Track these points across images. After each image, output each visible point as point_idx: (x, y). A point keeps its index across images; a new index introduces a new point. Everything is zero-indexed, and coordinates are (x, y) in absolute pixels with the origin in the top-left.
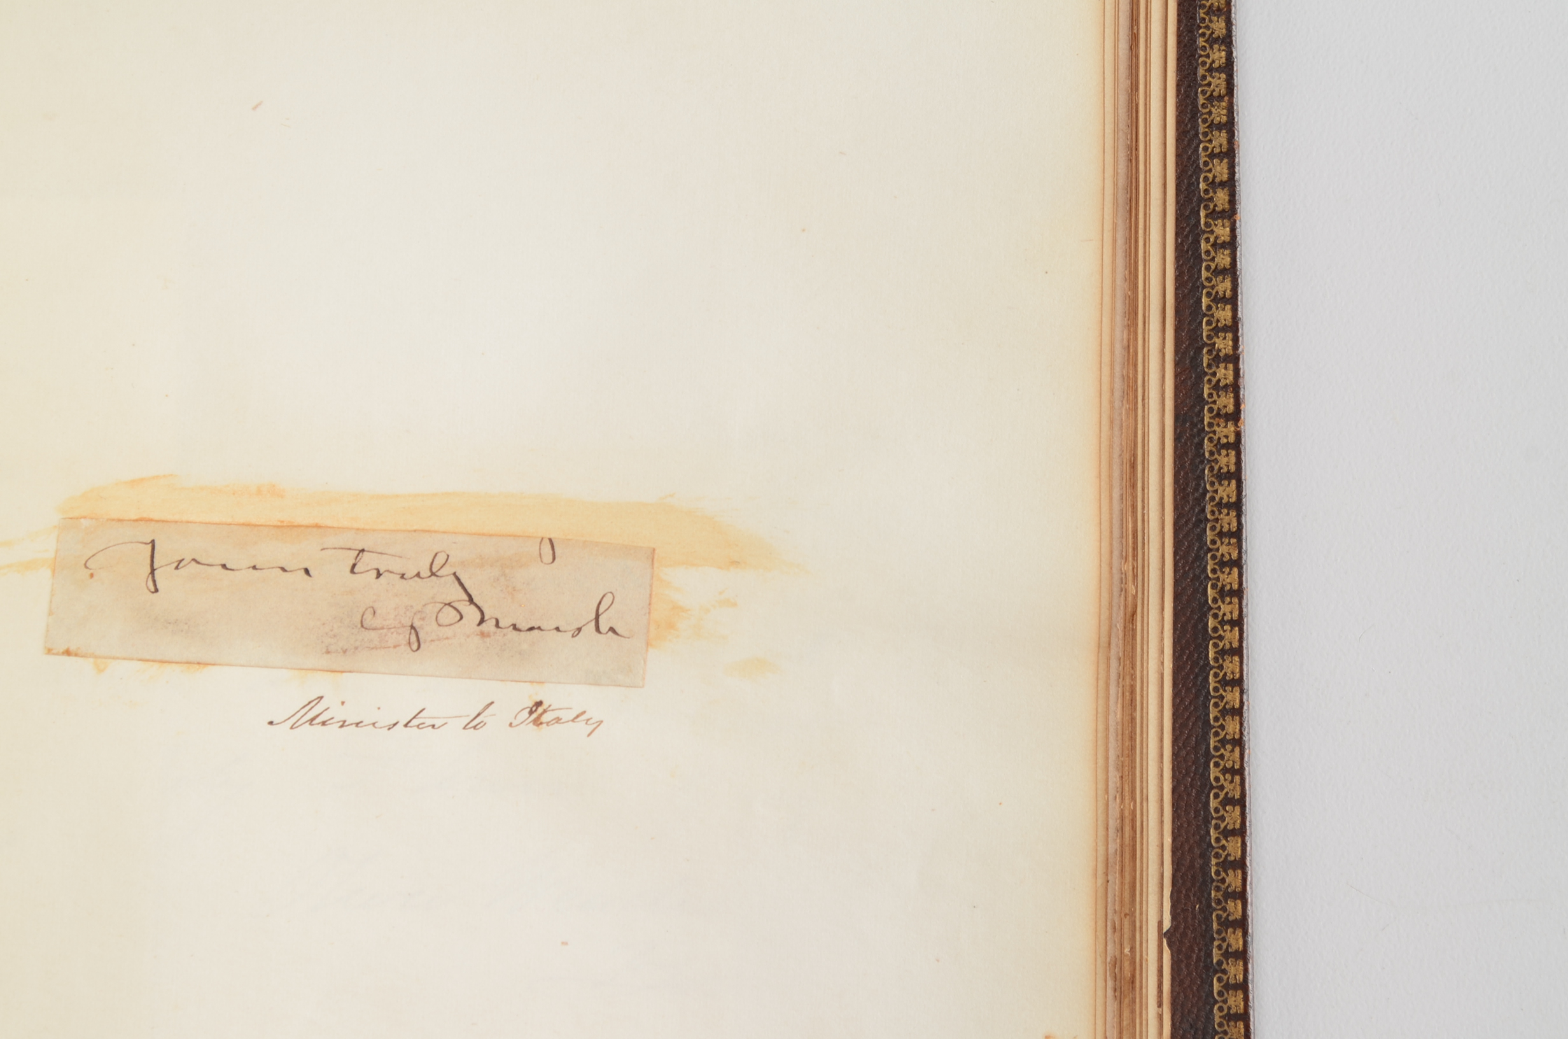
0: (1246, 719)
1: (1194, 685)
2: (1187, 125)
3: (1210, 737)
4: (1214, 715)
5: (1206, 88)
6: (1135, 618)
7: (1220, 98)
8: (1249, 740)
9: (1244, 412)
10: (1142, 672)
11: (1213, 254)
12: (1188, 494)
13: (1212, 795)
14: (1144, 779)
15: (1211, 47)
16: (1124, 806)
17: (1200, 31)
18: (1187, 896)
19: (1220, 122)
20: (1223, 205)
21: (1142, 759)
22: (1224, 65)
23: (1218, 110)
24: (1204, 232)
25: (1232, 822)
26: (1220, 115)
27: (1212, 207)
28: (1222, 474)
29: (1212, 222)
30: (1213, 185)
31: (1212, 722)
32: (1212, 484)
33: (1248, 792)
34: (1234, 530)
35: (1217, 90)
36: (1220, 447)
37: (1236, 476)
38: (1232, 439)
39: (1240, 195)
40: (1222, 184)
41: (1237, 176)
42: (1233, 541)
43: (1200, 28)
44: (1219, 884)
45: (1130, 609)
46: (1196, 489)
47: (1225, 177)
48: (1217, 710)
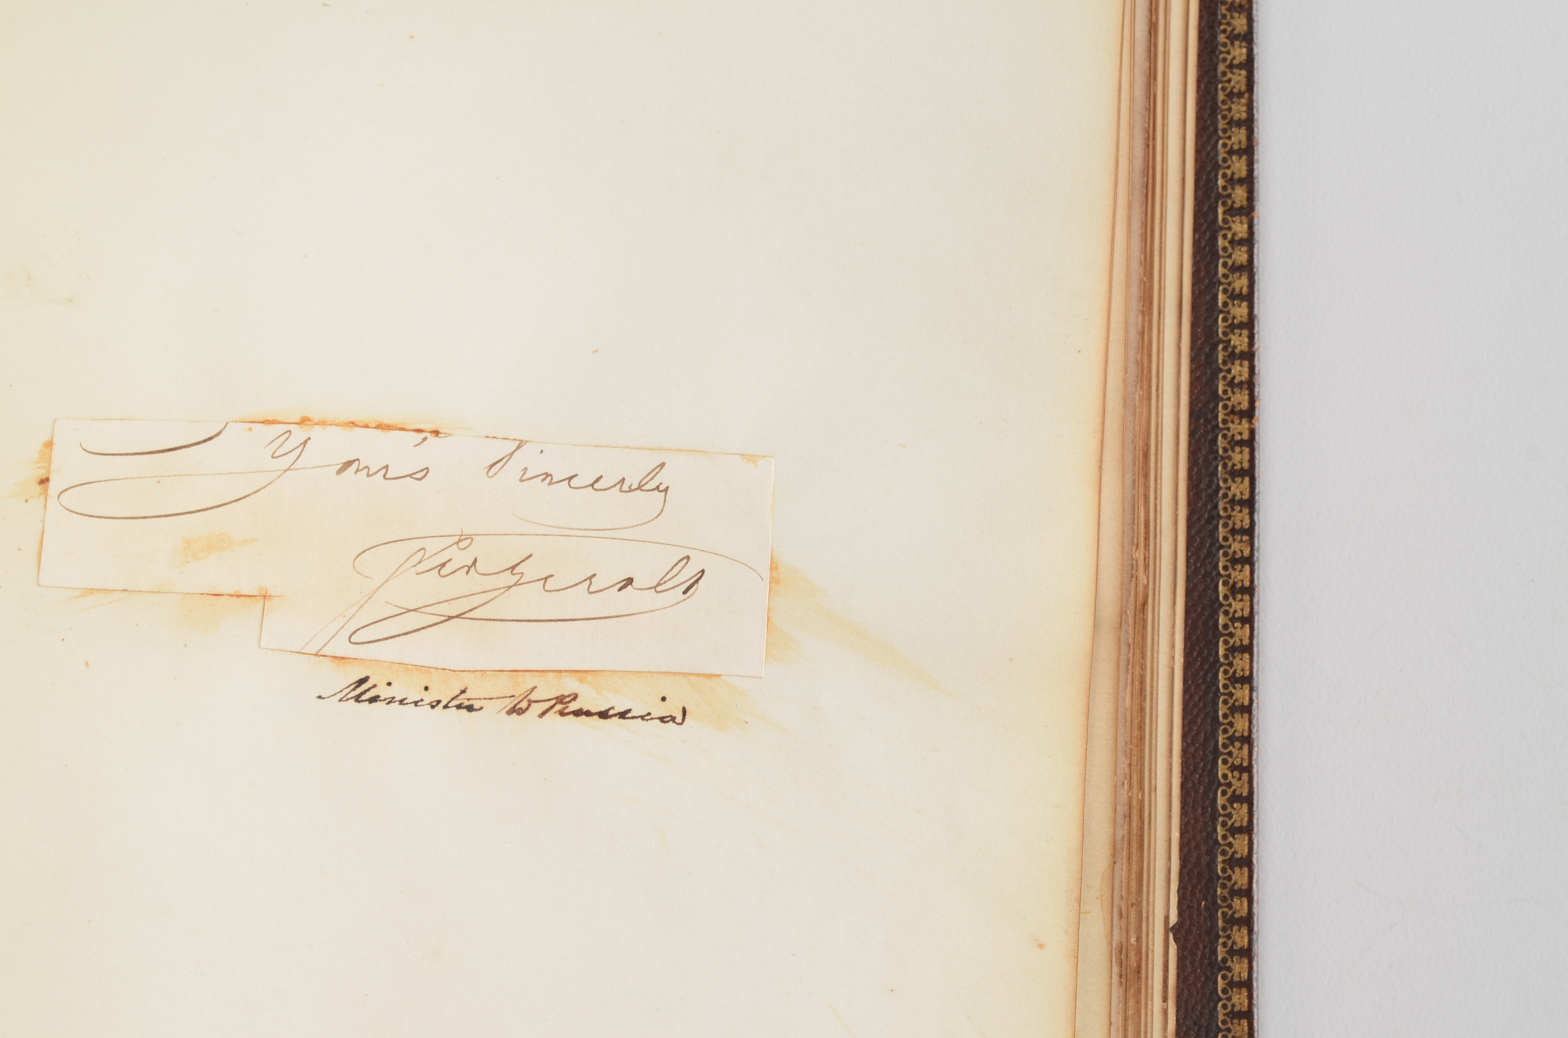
0: (1256, 717)
1: (1204, 681)
2: (1206, 121)
3: (1219, 735)
4: (1223, 712)
5: (1226, 85)
6: (1146, 608)
7: (1240, 95)
8: (1258, 737)
9: (1259, 409)
10: (1152, 662)
11: (1230, 250)
12: (1201, 490)
13: (1219, 792)
14: (1153, 770)
15: (1232, 44)
16: (1132, 794)
17: (1222, 27)
18: (1193, 893)
19: (1240, 119)
20: (1241, 201)
21: (1150, 749)
22: (1245, 62)
23: (1239, 107)
24: (1221, 228)
25: (1239, 819)
26: (1239, 112)
27: (1230, 202)
28: (1235, 471)
29: (1230, 218)
30: (1232, 181)
31: (1221, 719)
32: (1225, 481)
33: (1255, 790)
34: (1247, 527)
35: (1237, 86)
36: (1234, 443)
37: (1250, 473)
38: (1246, 436)
39: (1258, 192)
40: (1241, 181)
41: (1256, 173)
42: (1245, 538)
43: (1221, 24)
44: (1225, 881)
45: (1140, 599)
46: (1209, 486)
47: (1244, 174)
48: (1226, 707)
